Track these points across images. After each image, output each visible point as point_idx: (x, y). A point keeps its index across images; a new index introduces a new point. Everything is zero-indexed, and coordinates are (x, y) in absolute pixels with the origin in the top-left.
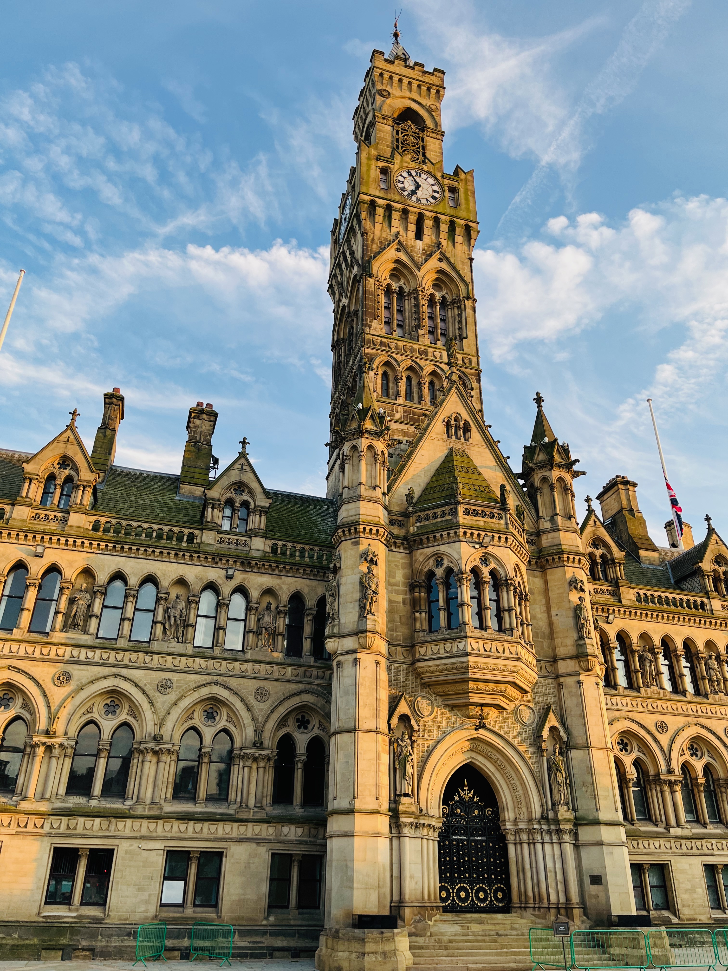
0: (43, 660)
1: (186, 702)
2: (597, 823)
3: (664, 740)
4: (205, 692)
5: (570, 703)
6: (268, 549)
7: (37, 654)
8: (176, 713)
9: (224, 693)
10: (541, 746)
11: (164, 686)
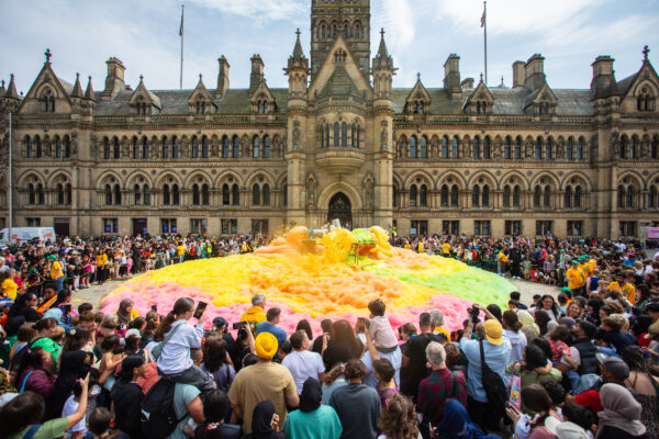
0: (207, 167)
1: (252, 177)
2: (380, 210)
3: (435, 177)
4: (257, 173)
5: (376, 170)
7: (205, 165)
8: (249, 180)
9: (264, 173)
10: (363, 185)
11: (245, 172)
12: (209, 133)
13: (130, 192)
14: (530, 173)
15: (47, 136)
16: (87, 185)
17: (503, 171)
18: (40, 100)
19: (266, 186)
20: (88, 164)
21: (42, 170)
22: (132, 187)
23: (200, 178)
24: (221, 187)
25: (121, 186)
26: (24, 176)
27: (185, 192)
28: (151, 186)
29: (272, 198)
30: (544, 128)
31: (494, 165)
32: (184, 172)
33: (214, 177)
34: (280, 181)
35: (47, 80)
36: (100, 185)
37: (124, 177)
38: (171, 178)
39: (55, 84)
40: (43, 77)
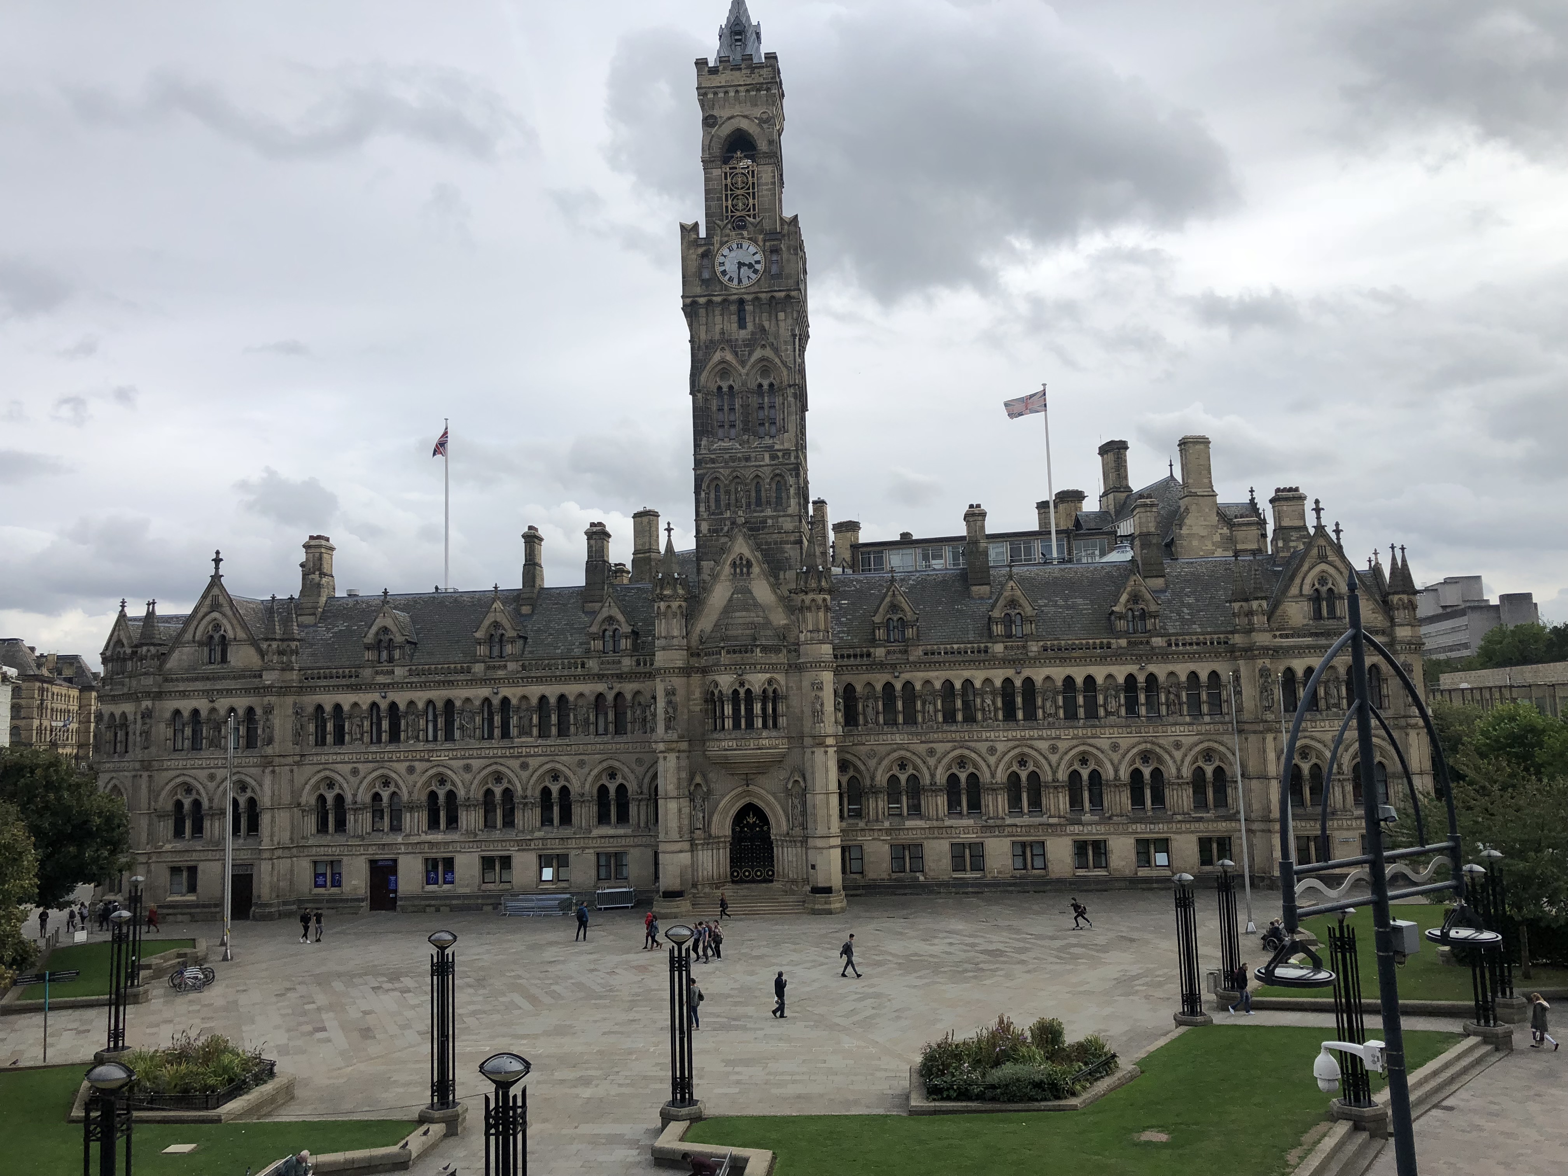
0: (511, 757)
1: (595, 772)
4: (605, 765)
6: (634, 663)
7: (508, 754)
8: (590, 779)
9: (617, 764)
10: (788, 792)
11: (581, 764)
12: (513, 693)
13: (364, 808)
14: (1115, 747)
15: (213, 710)
16: (286, 799)
17: (1062, 745)
18: (201, 644)
19: (621, 789)
20: (290, 760)
21: (202, 775)
22: (368, 799)
23: (498, 778)
24: (537, 793)
25: (349, 798)
26: (168, 787)
27: (469, 805)
28: (405, 797)
29: (633, 809)
30: (1138, 659)
31: (1045, 733)
32: (467, 768)
33: (525, 775)
34: (647, 780)
35: (215, 606)
36: (308, 798)
37: (354, 780)
38: (442, 780)
39: (229, 613)
40: (208, 602)
